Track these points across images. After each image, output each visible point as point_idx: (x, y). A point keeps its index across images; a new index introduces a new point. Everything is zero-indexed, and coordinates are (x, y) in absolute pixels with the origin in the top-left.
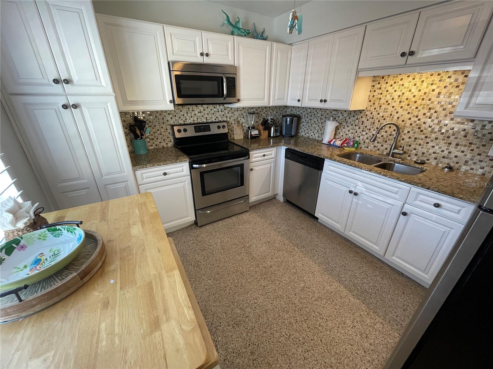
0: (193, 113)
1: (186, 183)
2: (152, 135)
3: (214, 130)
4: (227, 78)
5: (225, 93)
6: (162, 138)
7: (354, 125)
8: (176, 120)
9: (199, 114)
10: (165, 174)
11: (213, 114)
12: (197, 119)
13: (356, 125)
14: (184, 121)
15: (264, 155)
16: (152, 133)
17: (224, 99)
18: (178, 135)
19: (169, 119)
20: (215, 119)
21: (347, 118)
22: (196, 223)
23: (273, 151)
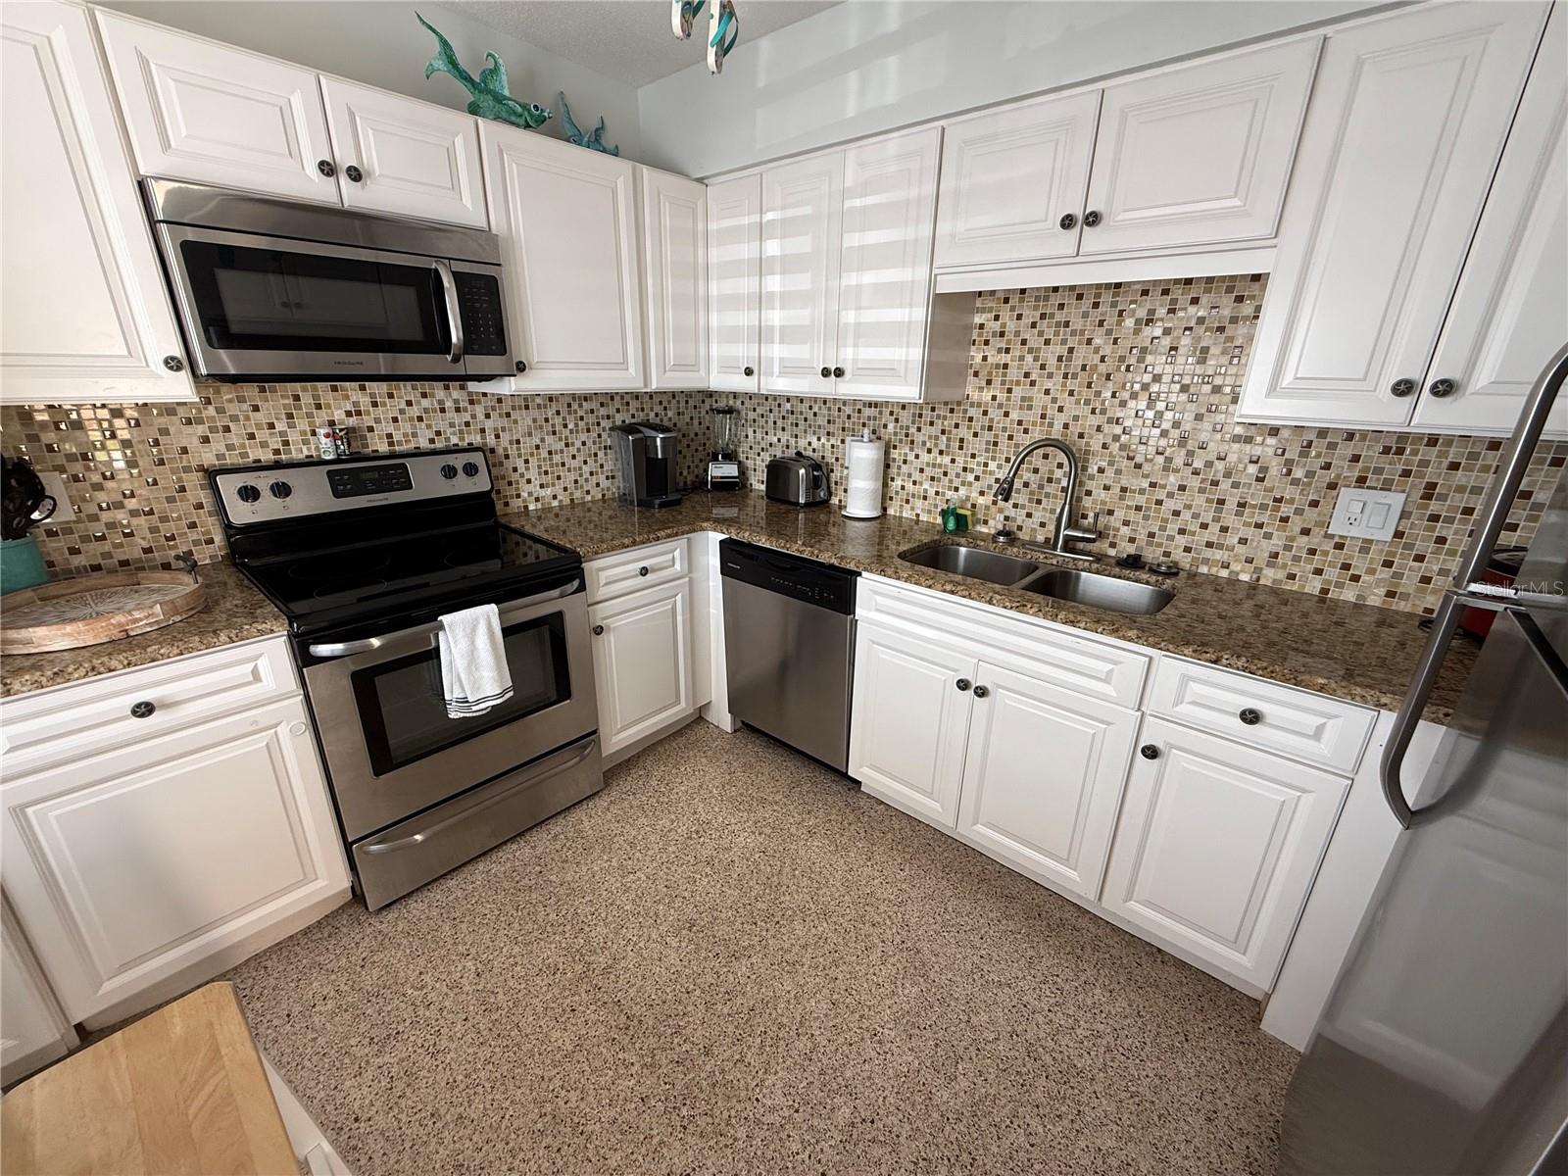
1: (283, 730)
2: (92, 518)
3: (427, 484)
4: (458, 277)
5: (454, 339)
6: (154, 531)
7: (935, 452)
8: (230, 447)
10: (144, 710)
11: (420, 419)
13: (941, 452)
14: (277, 452)
15: (644, 571)
16: (89, 509)
17: (456, 360)
18: (242, 513)
19: (193, 444)
20: (432, 441)
21: (913, 430)
22: (357, 896)
23: (677, 553)
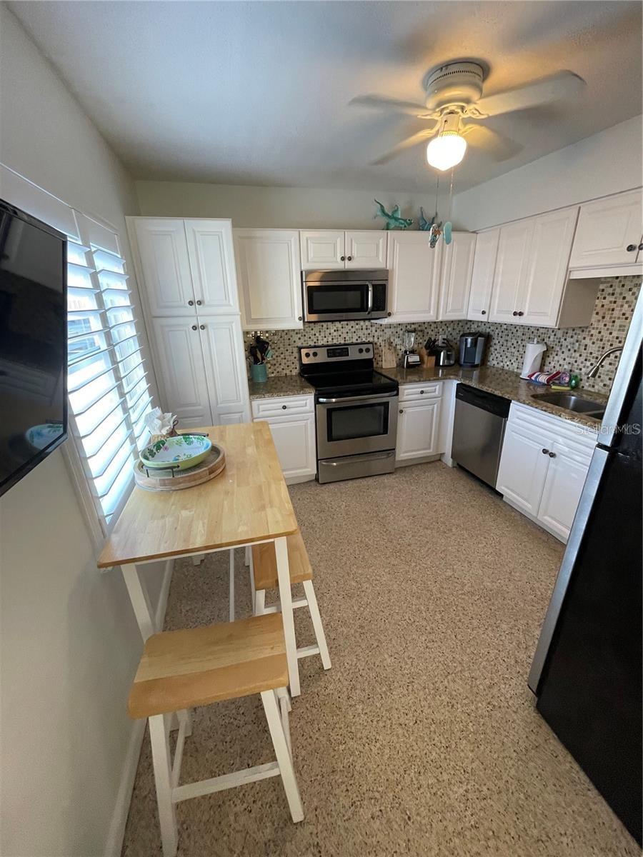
0: (328, 331)
1: (309, 421)
2: (274, 359)
3: (354, 355)
4: (374, 286)
5: (369, 306)
6: (285, 364)
7: (572, 351)
8: (305, 341)
9: (335, 334)
10: (284, 407)
11: (355, 332)
12: (333, 339)
13: (575, 351)
14: (315, 343)
15: (422, 392)
16: (274, 357)
17: (369, 313)
18: (305, 361)
19: (297, 340)
20: (357, 340)
21: (562, 340)
22: (317, 479)
23: (437, 387)
